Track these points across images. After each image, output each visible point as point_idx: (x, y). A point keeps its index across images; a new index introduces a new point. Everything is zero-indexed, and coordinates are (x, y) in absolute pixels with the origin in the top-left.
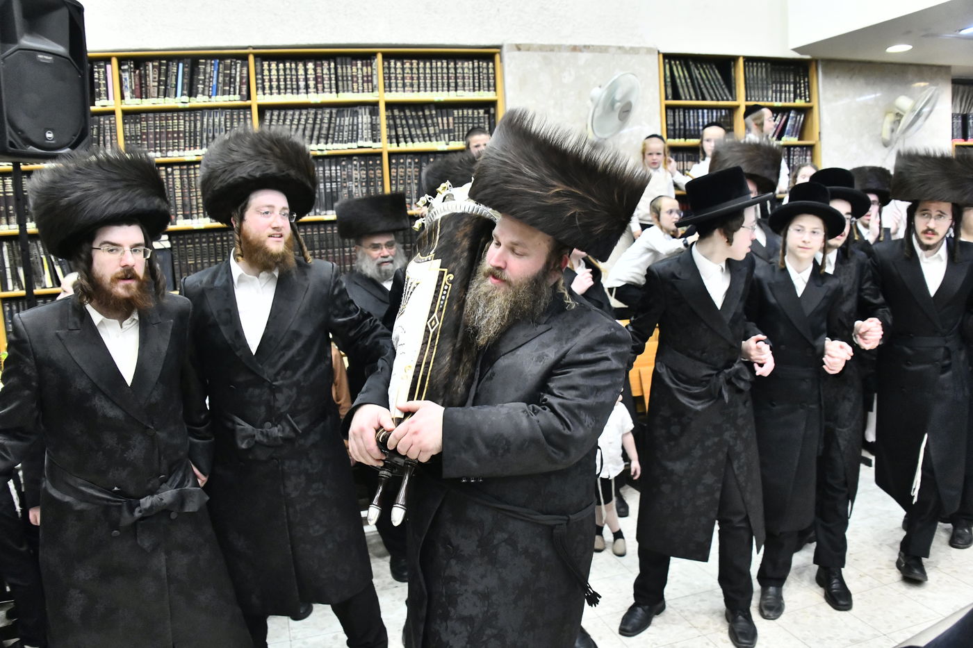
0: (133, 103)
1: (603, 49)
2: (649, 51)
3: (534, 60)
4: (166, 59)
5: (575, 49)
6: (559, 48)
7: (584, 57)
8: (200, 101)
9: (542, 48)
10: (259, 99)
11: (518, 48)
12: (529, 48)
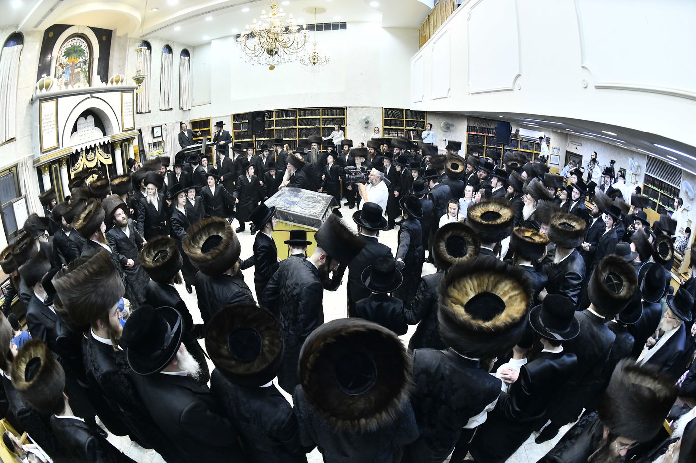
0: (277, 119)
1: (369, 107)
2: (380, 107)
3: (353, 110)
4: (283, 111)
5: (362, 107)
6: (359, 107)
7: (364, 109)
8: (288, 118)
9: (355, 107)
10: (298, 117)
11: (350, 107)
12: (352, 107)
